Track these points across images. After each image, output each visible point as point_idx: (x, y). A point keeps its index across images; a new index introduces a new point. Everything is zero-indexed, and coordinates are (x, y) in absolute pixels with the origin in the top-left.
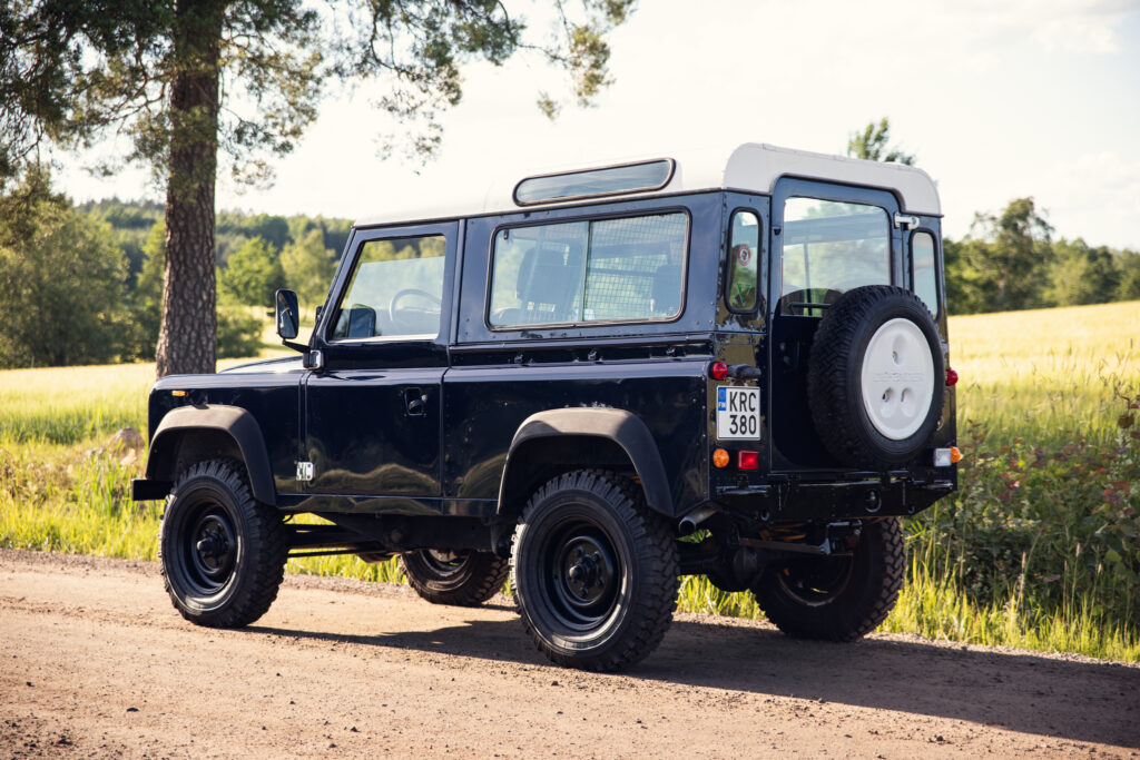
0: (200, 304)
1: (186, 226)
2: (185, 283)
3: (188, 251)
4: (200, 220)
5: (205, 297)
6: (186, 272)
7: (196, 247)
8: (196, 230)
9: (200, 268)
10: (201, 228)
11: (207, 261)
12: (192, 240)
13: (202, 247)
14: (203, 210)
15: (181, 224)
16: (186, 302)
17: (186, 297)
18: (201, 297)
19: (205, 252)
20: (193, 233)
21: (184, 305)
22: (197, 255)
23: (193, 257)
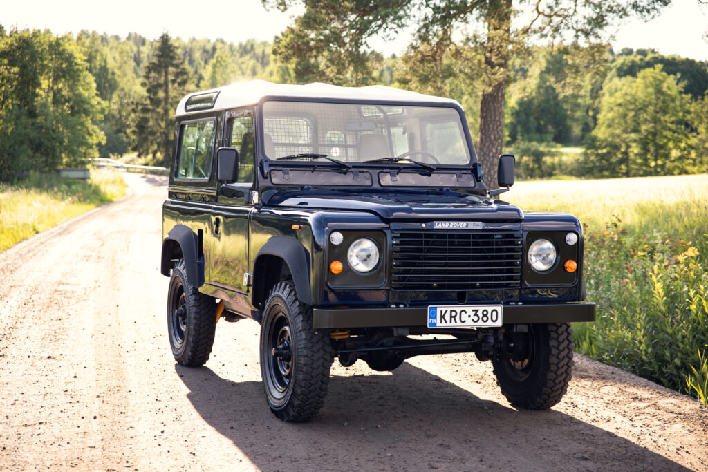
0: (491, 154)
1: (486, 116)
2: (484, 145)
3: (487, 127)
4: (493, 112)
5: (494, 151)
6: (485, 139)
7: (491, 126)
8: (491, 117)
9: (492, 137)
10: (493, 116)
11: (496, 133)
12: (489, 122)
13: (494, 126)
14: (495, 108)
15: (485, 114)
16: (485, 154)
17: (485, 151)
18: (492, 151)
19: (495, 128)
20: (489, 119)
21: (483, 156)
22: (491, 130)
23: (489, 131)
